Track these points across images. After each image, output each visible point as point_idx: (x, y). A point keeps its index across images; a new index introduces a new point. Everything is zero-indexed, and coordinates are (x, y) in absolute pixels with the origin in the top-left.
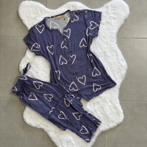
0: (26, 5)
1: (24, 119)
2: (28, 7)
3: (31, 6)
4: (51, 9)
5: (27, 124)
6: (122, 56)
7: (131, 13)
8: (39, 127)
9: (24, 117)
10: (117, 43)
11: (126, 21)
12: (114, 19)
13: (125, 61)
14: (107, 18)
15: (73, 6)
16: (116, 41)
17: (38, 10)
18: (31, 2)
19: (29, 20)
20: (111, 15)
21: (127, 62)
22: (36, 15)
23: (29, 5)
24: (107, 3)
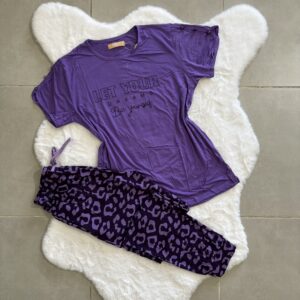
0: (49, 12)
5: (48, 261)
6: (249, 124)
10: (239, 98)
11: (259, 51)
16: (237, 94)
23: (56, 12)
24: (219, 12)
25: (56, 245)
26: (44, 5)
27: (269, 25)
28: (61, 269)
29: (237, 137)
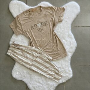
0: (14, 3)
6: (74, 38)
7: (81, 11)
10: (71, 30)
23: (16, 3)
25: (16, 73)
26: (13, 1)
27: (80, 8)
28: (17, 80)
29: (70, 42)
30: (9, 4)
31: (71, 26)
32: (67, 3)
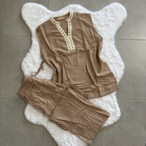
1: (25, 116)
2: (30, 8)
3: (34, 8)
4: (53, 11)
5: (27, 121)
6: (120, 56)
7: (128, 16)
8: (39, 124)
9: (26, 114)
10: (115, 44)
11: (123, 23)
12: (112, 21)
13: (122, 62)
14: (106, 20)
15: (74, 9)
16: (114, 42)
17: (41, 12)
18: (34, 4)
19: (31, 21)
20: (110, 18)
21: (124, 62)
22: (38, 17)
24: (105, 6)
26: (26, 4)
27: (127, 12)
30: (21, 8)
31: (115, 39)
32: (108, 5)
